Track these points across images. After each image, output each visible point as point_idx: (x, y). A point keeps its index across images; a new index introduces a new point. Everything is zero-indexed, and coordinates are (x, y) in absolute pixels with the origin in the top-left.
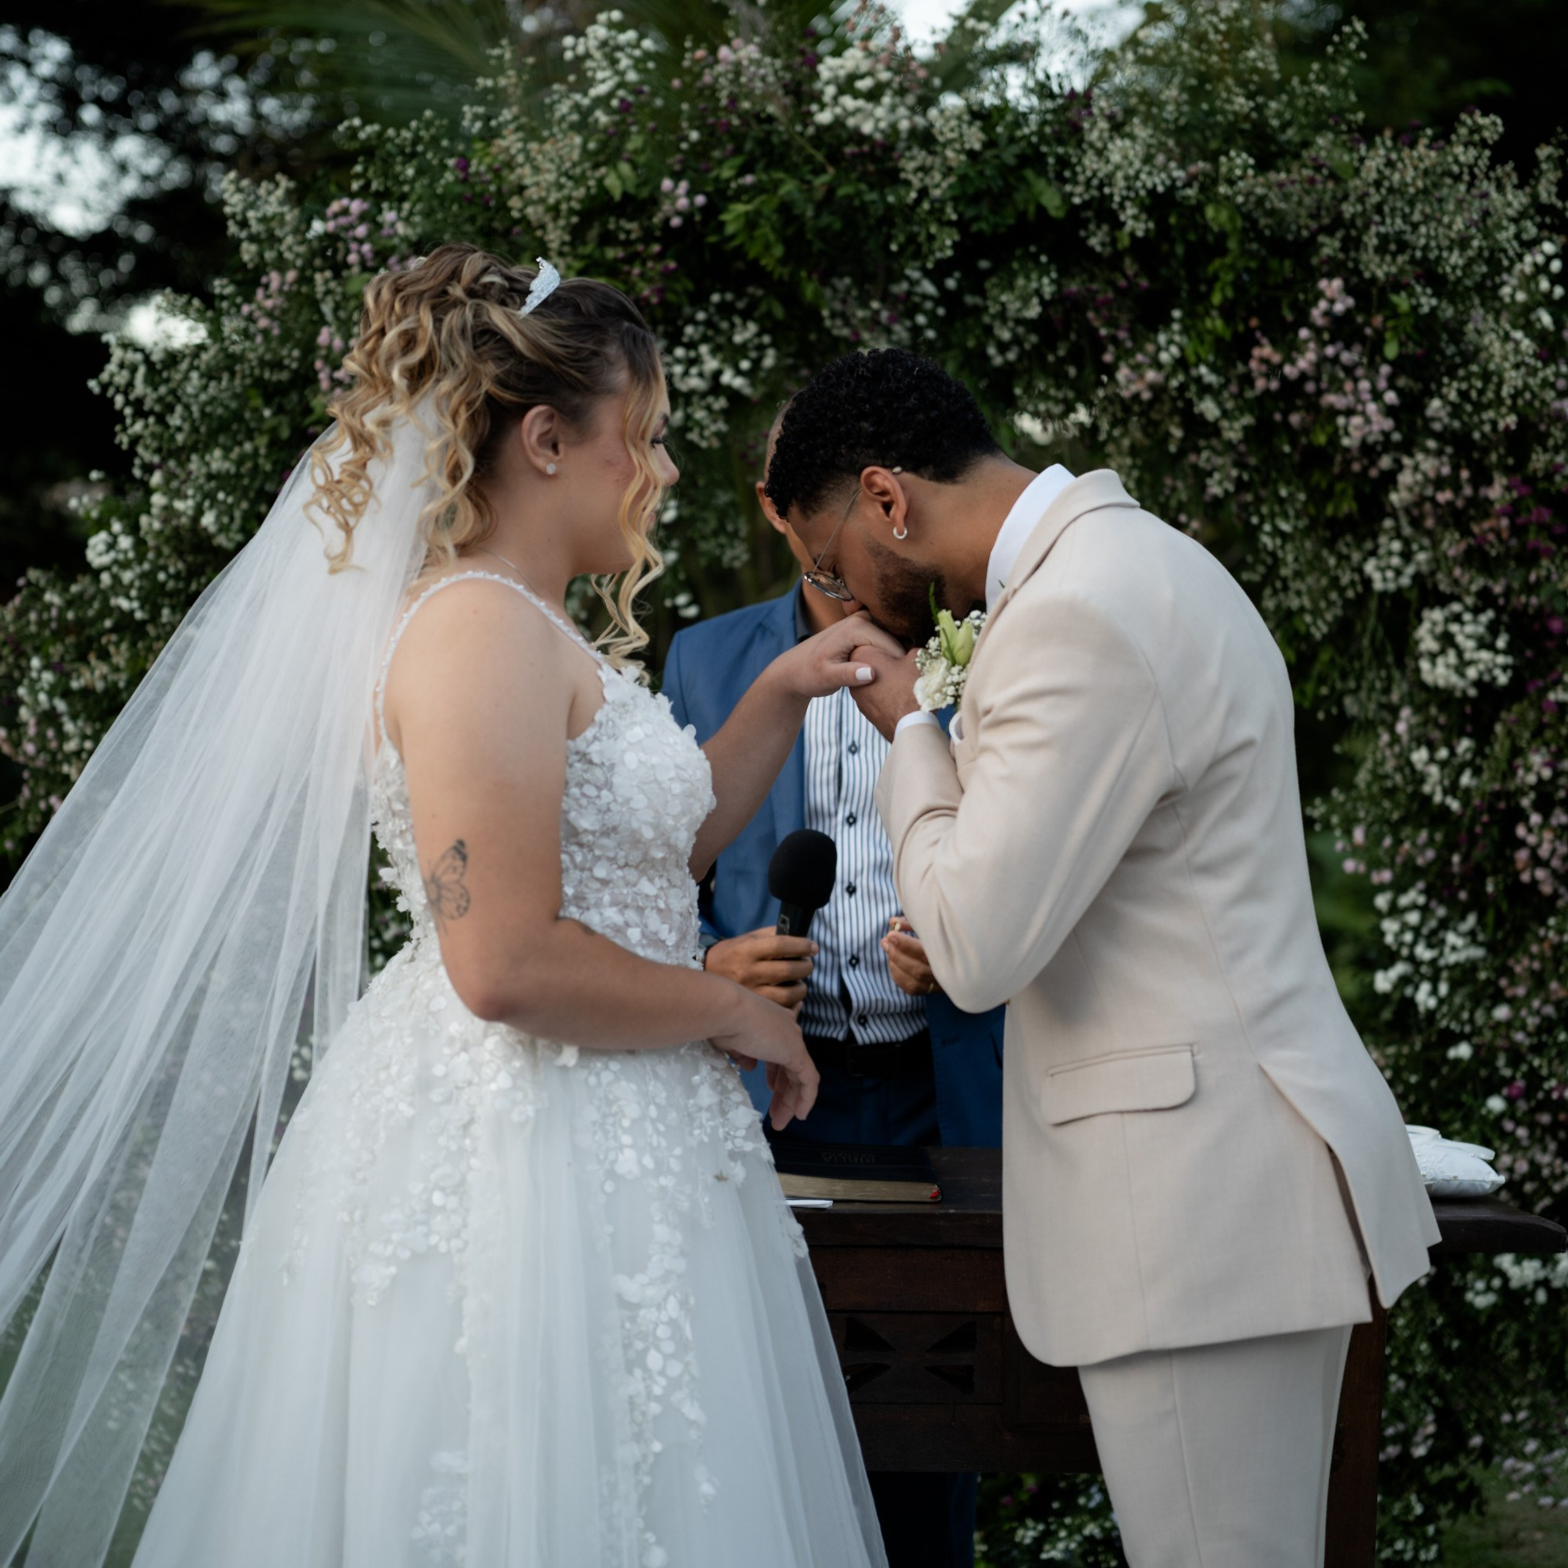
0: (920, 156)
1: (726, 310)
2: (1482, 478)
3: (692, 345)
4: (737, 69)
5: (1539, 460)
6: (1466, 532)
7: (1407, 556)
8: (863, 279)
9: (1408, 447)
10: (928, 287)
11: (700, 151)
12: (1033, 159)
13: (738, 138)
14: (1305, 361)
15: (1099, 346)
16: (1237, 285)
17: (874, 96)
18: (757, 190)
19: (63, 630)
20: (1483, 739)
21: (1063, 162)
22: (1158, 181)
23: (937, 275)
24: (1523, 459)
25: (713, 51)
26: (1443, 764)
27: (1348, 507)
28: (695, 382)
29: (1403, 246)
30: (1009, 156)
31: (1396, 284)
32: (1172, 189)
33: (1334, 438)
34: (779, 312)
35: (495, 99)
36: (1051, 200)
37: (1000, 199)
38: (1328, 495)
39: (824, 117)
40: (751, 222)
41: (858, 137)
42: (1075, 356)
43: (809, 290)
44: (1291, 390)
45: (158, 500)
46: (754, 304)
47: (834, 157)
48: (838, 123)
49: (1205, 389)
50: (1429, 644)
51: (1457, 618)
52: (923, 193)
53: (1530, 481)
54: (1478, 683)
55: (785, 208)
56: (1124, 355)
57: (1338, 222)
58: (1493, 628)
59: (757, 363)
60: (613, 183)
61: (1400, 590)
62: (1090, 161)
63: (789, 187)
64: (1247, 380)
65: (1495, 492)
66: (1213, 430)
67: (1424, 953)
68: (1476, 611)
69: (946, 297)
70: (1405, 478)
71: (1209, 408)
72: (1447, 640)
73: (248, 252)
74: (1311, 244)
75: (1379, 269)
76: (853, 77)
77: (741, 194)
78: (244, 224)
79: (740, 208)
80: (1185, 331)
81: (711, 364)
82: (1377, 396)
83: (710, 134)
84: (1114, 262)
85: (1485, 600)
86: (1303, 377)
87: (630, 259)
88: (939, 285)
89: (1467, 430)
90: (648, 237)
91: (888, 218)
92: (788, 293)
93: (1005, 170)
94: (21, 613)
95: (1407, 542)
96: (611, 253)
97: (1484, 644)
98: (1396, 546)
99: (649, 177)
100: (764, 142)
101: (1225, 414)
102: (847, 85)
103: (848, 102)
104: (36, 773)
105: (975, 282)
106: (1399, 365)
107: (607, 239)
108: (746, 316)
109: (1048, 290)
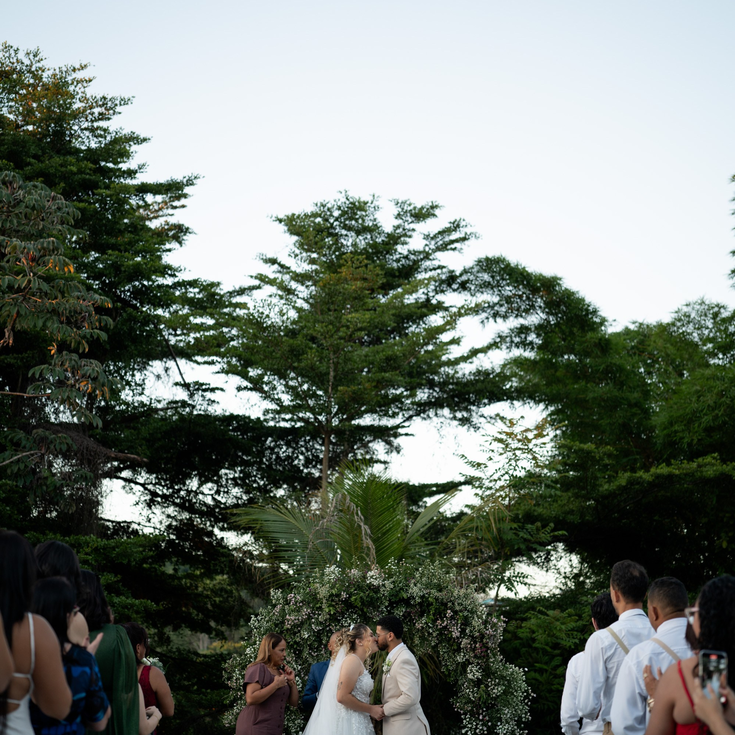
0: (384, 589)
1: (352, 612)
2: (475, 642)
3: (346, 618)
4: (354, 575)
5: (484, 641)
6: (474, 652)
7: (464, 656)
8: (374, 608)
9: (464, 637)
10: (385, 609)
11: (348, 586)
12: (401, 589)
13: (354, 585)
14: (446, 623)
15: (413, 620)
16: (435, 610)
17: (376, 579)
18: (357, 594)
19: (240, 664)
20: (479, 688)
21: (407, 590)
22: (422, 594)
23: (386, 607)
24: (482, 641)
25: (351, 570)
26: (472, 692)
27: (456, 647)
28: (346, 624)
29: (462, 605)
30: (398, 589)
31: (461, 611)
32: (424, 595)
33: (452, 636)
34: (360, 613)
35: (316, 578)
36: (405, 596)
37: (397, 595)
38: (452, 645)
39: (368, 582)
40: (356, 599)
41: (373, 585)
42: (410, 621)
43: (365, 610)
44: (445, 628)
45: (258, 642)
46: (356, 611)
47: (370, 588)
48: (370, 583)
49: (430, 627)
50: (469, 671)
51: (473, 667)
52: (383, 595)
53: (483, 644)
54: (477, 678)
55: (361, 598)
56: (417, 621)
57: (451, 601)
58: (479, 669)
59: (356, 621)
60: (334, 592)
61: (464, 662)
62: (410, 590)
63: (362, 594)
64: (437, 626)
65: (477, 646)
66: (431, 634)
67: (469, 726)
68: (477, 666)
69: (388, 611)
70: (463, 643)
71: (431, 631)
72: (471, 670)
73: (274, 601)
74: (446, 604)
75: (458, 608)
76: (373, 576)
77: (355, 595)
78: (273, 597)
79: (354, 597)
80: (427, 617)
81: (349, 621)
82: (457, 629)
83: (350, 584)
84: (415, 606)
85: (478, 664)
86: (447, 625)
87: (337, 604)
88: (387, 609)
89: (473, 635)
90: (339, 601)
91: (378, 598)
92: (362, 610)
93: (397, 591)
94: (232, 661)
95: (465, 653)
96: (333, 603)
97: (477, 671)
98: (462, 654)
99: (340, 590)
100: (358, 586)
101: (433, 631)
102: (372, 577)
103: (372, 580)
104: (233, 689)
105: (393, 608)
106: (462, 624)
107: (332, 601)
108: (355, 614)
109: (404, 610)
